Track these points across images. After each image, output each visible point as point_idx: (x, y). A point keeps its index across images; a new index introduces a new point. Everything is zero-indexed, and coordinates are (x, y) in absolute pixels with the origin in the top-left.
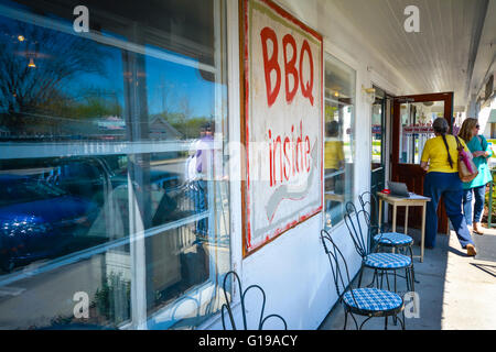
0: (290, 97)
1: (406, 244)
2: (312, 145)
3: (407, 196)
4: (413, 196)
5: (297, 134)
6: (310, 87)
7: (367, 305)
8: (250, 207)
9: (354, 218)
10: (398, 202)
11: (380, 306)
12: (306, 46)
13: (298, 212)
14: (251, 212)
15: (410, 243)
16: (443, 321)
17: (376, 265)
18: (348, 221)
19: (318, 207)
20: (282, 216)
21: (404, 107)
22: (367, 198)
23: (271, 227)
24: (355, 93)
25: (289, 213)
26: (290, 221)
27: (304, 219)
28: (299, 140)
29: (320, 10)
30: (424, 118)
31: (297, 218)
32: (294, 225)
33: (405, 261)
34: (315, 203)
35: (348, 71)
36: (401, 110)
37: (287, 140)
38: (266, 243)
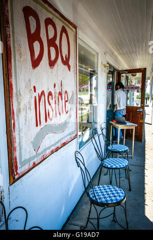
0: (52, 64)
1: (125, 151)
2: (70, 97)
3: (125, 124)
4: (129, 124)
5: (58, 90)
6: (68, 59)
7: (103, 200)
8: (17, 145)
9: (97, 138)
10: (120, 127)
11: (112, 200)
12: (64, 30)
13: (60, 141)
14: (18, 149)
15: (127, 150)
16: (146, 195)
17: (109, 166)
18: (93, 140)
19: (74, 135)
20: (47, 146)
21: (123, 76)
22: (104, 126)
23: (37, 155)
24: (97, 67)
25: (53, 143)
26: (54, 148)
27: (64, 144)
28: (60, 94)
29: (75, 9)
30: (132, 82)
31: (59, 145)
32: (57, 149)
33: (125, 163)
34: (72, 133)
35: (94, 53)
36: (122, 78)
37: (50, 94)
38: (32, 168)
